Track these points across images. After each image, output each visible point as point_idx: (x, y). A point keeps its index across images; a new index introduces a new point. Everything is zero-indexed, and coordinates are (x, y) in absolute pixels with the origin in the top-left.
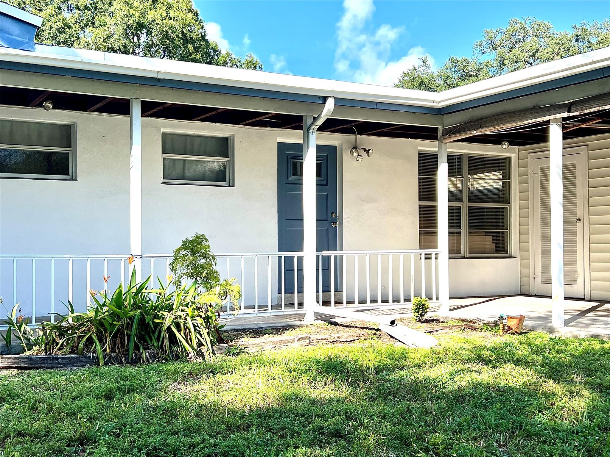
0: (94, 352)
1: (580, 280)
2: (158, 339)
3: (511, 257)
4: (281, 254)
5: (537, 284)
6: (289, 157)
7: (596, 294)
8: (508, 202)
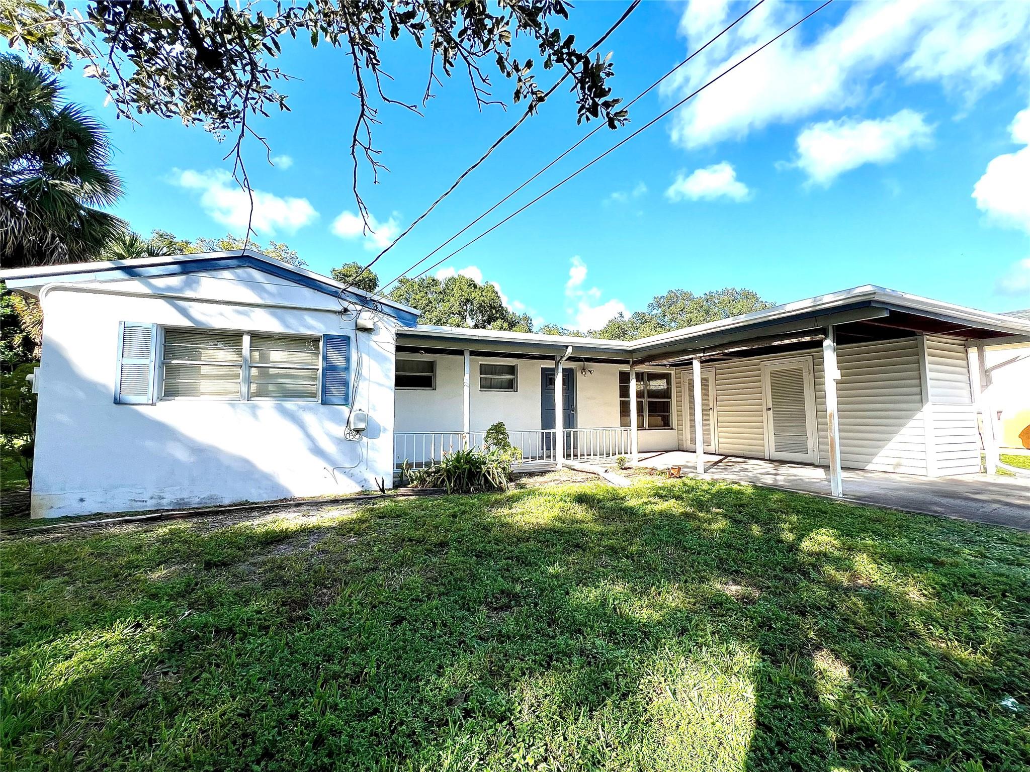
0: (445, 486)
1: (713, 443)
2: (478, 480)
3: (672, 429)
4: (543, 431)
5: (687, 444)
6: (547, 375)
7: (722, 451)
8: (670, 398)
